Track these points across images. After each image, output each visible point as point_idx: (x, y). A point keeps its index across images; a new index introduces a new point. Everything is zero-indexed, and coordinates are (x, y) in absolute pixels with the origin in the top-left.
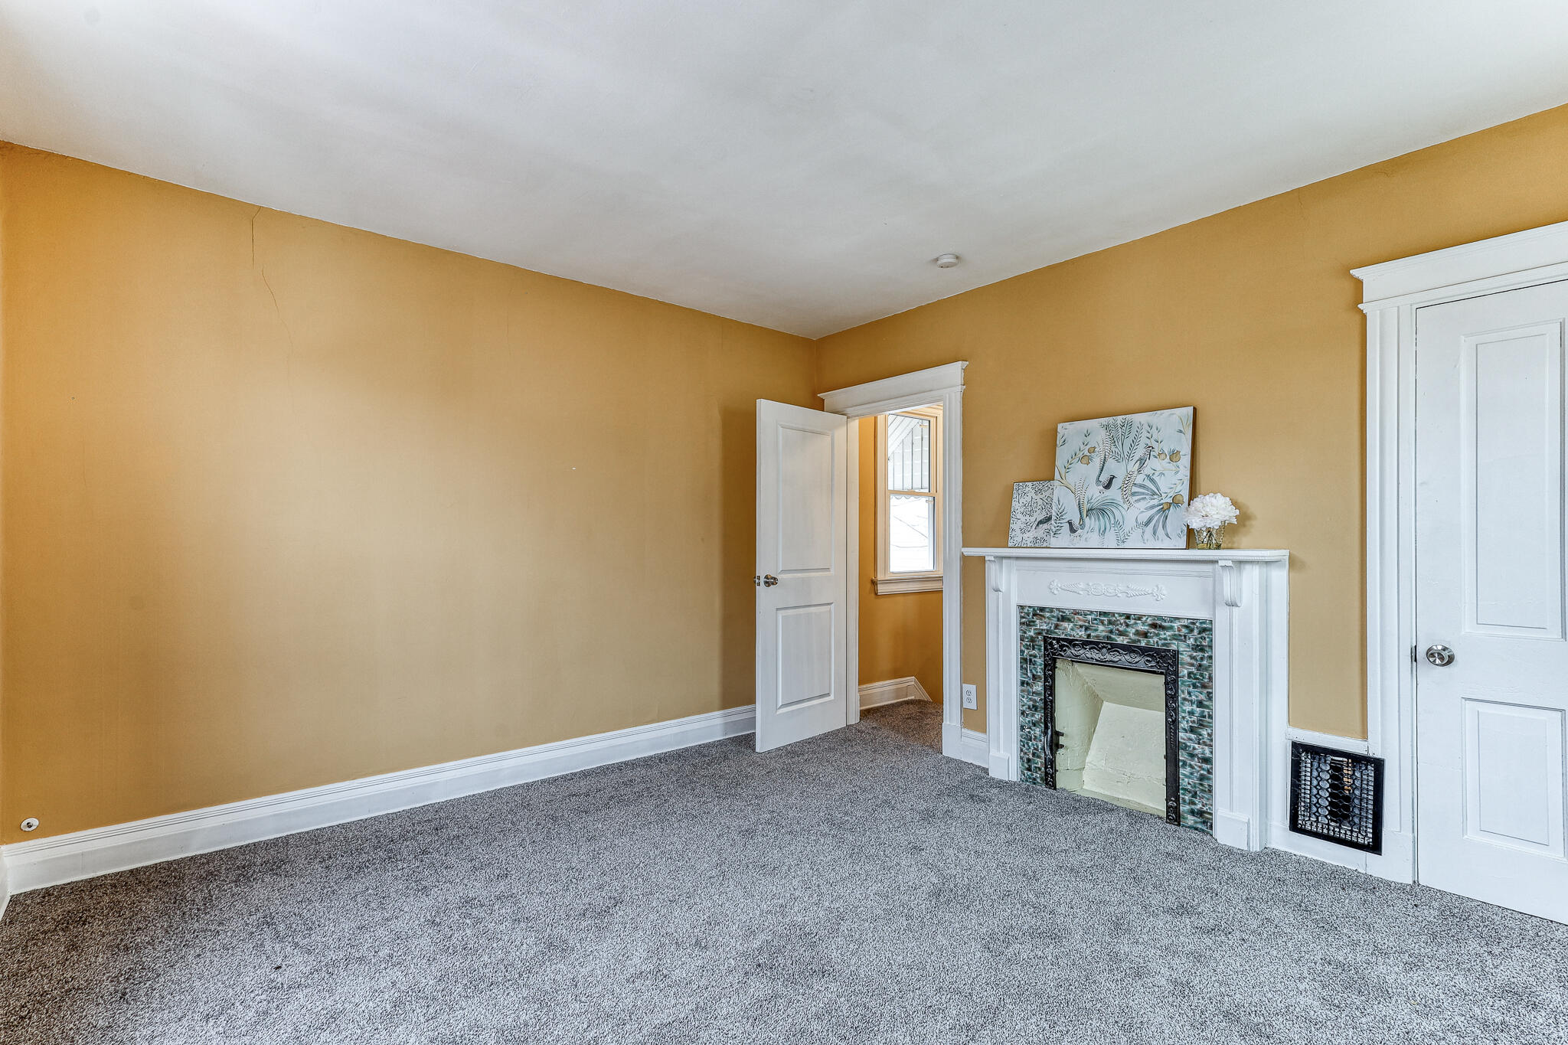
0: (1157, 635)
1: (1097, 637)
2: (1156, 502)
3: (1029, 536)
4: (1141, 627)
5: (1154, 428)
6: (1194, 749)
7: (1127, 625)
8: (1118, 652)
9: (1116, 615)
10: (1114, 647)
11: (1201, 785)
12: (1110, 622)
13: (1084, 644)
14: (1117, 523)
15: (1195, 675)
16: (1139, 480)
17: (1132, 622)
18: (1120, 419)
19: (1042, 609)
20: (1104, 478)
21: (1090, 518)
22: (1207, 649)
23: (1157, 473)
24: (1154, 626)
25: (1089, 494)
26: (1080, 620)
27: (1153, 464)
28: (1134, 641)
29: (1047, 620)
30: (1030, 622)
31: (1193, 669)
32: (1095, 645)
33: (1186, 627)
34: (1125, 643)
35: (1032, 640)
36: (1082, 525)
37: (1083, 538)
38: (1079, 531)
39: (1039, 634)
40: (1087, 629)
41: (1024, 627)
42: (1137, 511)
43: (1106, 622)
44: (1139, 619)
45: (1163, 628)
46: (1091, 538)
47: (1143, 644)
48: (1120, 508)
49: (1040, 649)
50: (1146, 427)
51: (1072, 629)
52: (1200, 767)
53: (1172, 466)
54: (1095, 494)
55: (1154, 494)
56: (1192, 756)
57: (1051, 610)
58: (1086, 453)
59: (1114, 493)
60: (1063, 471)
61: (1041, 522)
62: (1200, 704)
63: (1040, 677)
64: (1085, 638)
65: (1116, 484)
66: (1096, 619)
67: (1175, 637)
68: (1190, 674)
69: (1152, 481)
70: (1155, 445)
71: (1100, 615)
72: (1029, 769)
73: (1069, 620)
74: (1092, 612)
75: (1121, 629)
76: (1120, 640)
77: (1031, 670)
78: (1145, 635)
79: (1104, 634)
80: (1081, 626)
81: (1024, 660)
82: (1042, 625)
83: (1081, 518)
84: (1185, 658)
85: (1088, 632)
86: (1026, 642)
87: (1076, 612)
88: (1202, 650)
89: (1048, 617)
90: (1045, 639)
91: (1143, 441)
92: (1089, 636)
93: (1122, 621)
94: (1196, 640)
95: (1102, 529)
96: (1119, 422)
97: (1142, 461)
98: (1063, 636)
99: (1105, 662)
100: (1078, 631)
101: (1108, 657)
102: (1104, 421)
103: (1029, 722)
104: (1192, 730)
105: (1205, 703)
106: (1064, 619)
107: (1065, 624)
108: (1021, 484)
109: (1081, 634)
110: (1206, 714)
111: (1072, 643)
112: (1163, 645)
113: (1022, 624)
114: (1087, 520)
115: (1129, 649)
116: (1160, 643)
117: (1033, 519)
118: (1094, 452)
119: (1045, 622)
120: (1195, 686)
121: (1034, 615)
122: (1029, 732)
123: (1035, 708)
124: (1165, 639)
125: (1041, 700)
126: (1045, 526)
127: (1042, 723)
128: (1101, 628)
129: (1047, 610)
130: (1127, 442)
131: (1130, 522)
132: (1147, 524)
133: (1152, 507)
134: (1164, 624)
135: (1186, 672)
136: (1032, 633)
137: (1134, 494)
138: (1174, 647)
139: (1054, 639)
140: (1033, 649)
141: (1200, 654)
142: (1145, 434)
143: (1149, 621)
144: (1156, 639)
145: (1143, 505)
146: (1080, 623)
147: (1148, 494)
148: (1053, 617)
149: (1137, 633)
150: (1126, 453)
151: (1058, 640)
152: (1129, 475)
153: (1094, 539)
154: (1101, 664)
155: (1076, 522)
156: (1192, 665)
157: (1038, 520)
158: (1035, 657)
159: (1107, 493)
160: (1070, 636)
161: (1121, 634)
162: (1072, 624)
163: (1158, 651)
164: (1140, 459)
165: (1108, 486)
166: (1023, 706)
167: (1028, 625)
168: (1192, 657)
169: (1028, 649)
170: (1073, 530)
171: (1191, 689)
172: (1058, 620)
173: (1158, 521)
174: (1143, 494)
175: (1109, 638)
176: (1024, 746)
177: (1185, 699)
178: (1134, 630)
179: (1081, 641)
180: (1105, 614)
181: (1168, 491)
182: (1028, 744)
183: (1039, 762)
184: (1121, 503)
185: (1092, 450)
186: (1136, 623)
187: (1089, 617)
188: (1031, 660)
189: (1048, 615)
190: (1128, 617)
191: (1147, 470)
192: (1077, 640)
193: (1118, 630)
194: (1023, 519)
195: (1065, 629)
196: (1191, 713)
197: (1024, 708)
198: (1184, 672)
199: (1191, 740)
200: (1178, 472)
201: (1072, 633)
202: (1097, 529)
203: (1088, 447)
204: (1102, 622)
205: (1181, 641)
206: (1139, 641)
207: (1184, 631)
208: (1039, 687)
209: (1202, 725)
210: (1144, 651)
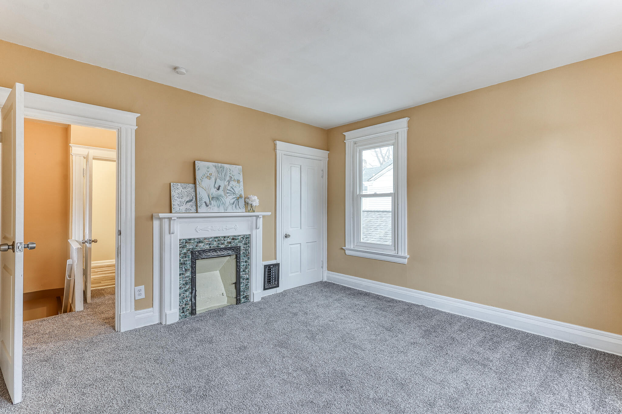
0: (234, 242)
1: (214, 247)
2: (235, 196)
3: (183, 208)
4: (229, 240)
5: (231, 171)
6: (244, 277)
7: (224, 240)
8: (223, 251)
9: (221, 237)
10: (221, 249)
11: (246, 287)
12: (218, 240)
13: (209, 251)
14: (223, 203)
15: (244, 253)
16: (229, 188)
17: (226, 239)
18: (220, 164)
19: (190, 240)
20: (217, 186)
21: (213, 201)
22: (248, 244)
23: (234, 187)
24: (233, 239)
25: (212, 191)
26: (207, 241)
27: (233, 183)
28: (227, 246)
29: (192, 244)
30: (183, 246)
31: (244, 251)
32: (215, 250)
33: (242, 238)
34: (224, 247)
35: (185, 254)
36: (211, 204)
37: (212, 208)
38: (210, 206)
39: (189, 250)
40: (209, 244)
41: (181, 249)
42: (229, 199)
43: (217, 241)
44: (228, 237)
45: (236, 239)
46: (214, 208)
47: (230, 246)
48: (224, 198)
49: (189, 257)
50: (229, 169)
51: (203, 246)
52: (246, 282)
53: (238, 184)
54: (214, 191)
55: (234, 194)
56: (243, 279)
57: (194, 239)
58: (209, 175)
59: (221, 192)
60: (200, 181)
61: (187, 202)
62: (246, 262)
63: (189, 269)
64: (209, 248)
65: (221, 189)
66: (213, 240)
67: (239, 242)
68: (243, 253)
69: (233, 189)
70: (232, 176)
71: (215, 238)
72: (183, 312)
73: (202, 242)
74: (211, 238)
75: (222, 242)
76: (222, 246)
77: (184, 268)
78: (230, 243)
79: (216, 245)
80: (207, 244)
81: (181, 264)
82: (190, 246)
83: (210, 201)
84: (242, 248)
85: (210, 246)
86: (182, 255)
87: (205, 239)
88: (246, 244)
89: (193, 243)
90: (192, 253)
91: (228, 175)
92: (210, 247)
93: (223, 239)
94: (245, 241)
95: (218, 205)
96: (219, 166)
97: (229, 182)
98: (200, 249)
99: (220, 255)
100: (206, 246)
101: (219, 253)
102: (214, 164)
103: (183, 291)
104: (244, 271)
105: (247, 261)
106: (200, 242)
107: (200, 244)
108: (175, 184)
109: (207, 247)
110: (247, 264)
111: (204, 251)
112: (236, 245)
113: (180, 247)
114: (212, 202)
115: (225, 249)
116: (235, 244)
117: (183, 200)
118: (211, 175)
119: (191, 245)
120: (244, 256)
121: (186, 243)
122: (183, 296)
123: (186, 283)
124: (236, 243)
125: (189, 279)
126: (190, 203)
127: (190, 289)
128: (215, 243)
129: (192, 239)
130: (223, 174)
131: (227, 204)
132: (233, 204)
133: (234, 198)
134: (236, 238)
135: (242, 252)
136: (185, 251)
137: (227, 193)
138: (239, 245)
139: (196, 251)
140: (186, 258)
141: (246, 246)
142: (229, 172)
143: (232, 238)
144: (233, 244)
145: (231, 197)
146: (207, 243)
147: (232, 194)
148: (195, 242)
149: (228, 243)
150: (223, 178)
151: (198, 251)
152: (225, 186)
153: (216, 209)
154: (219, 256)
155: (208, 202)
156: (244, 250)
157: (186, 201)
158: (186, 261)
159: (218, 192)
160: (203, 248)
161: (222, 244)
162: (203, 244)
163: (235, 247)
164: (228, 181)
165: (218, 189)
166: (180, 285)
167: (182, 248)
168: (244, 247)
169: (183, 258)
170: (207, 206)
171: (243, 258)
172: (197, 243)
173: (236, 203)
174: (231, 193)
175: (218, 246)
176: (181, 303)
177: (242, 262)
178: (226, 242)
179: (208, 250)
180: (217, 237)
181: (238, 193)
182: (182, 301)
183: (188, 307)
184: (224, 196)
185: (211, 174)
186: (227, 239)
187: (210, 240)
188: (184, 263)
189: (193, 241)
190: (225, 237)
191: (231, 185)
192: (207, 250)
193: (221, 243)
194: (179, 200)
195: (201, 246)
196: (243, 265)
197: (181, 286)
198: (242, 253)
199: (243, 274)
200: (240, 187)
201: (203, 247)
202: (216, 205)
203: (209, 173)
204: (215, 241)
205: (241, 242)
206: (228, 245)
207: (242, 239)
208: (188, 274)
209: (246, 268)
210: (230, 249)
